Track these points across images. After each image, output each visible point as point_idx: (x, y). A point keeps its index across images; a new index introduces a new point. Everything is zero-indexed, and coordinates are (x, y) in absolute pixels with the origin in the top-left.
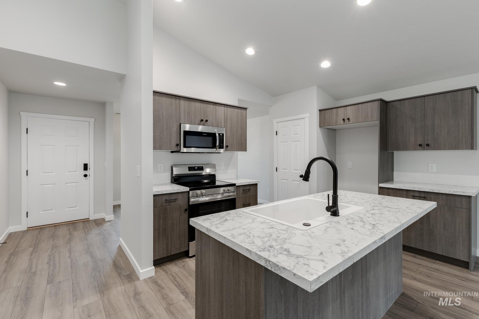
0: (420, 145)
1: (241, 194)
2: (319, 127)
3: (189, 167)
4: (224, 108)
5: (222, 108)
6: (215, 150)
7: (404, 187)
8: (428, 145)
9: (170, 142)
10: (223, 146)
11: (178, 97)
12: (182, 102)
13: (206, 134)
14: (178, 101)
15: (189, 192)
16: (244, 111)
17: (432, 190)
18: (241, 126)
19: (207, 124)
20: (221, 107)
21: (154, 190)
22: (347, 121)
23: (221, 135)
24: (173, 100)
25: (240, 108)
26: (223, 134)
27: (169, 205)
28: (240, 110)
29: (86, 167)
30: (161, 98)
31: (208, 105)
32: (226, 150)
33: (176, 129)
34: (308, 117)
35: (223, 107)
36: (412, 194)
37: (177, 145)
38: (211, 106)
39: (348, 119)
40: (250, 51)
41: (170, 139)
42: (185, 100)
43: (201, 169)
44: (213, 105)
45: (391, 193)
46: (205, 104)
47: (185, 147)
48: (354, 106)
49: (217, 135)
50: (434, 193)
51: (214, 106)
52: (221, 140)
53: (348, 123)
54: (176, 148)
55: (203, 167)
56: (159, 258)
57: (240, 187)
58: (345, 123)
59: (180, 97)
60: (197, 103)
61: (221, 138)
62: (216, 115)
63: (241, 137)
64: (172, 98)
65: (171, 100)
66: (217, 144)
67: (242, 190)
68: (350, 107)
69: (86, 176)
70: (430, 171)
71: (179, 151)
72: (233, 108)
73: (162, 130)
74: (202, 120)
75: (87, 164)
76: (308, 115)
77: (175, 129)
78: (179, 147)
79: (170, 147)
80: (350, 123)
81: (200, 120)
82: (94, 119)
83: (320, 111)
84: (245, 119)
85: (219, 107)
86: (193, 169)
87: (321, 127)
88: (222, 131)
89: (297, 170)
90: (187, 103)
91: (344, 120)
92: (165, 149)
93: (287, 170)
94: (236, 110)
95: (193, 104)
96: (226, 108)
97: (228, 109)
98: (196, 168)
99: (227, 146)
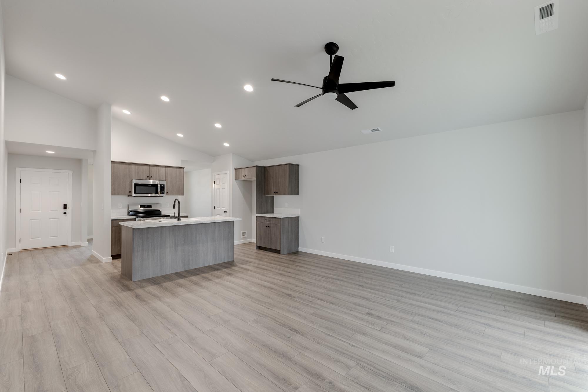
0: (275, 192)
3: (141, 206)
4: (165, 168)
5: (164, 168)
6: (157, 194)
9: (124, 190)
10: (164, 192)
11: (130, 164)
12: (134, 166)
13: (152, 185)
14: (130, 166)
15: (135, 219)
16: (182, 170)
19: (152, 179)
21: (111, 217)
23: (162, 185)
24: (127, 166)
26: (164, 185)
29: (65, 207)
30: (119, 165)
31: (153, 167)
32: (167, 195)
37: (130, 192)
38: (155, 168)
41: (125, 188)
42: (136, 165)
43: (150, 206)
44: (157, 167)
47: (135, 193)
48: (248, 168)
49: (159, 185)
53: (246, 178)
54: (129, 194)
55: (151, 206)
56: (115, 254)
58: (244, 178)
59: (132, 163)
60: (144, 166)
62: (159, 173)
64: (126, 164)
65: (125, 166)
66: (159, 191)
68: (246, 169)
69: (65, 213)
71: (131, 196)
74: (148, 177)
75: (66, 205)
76: (228, 172)
77: (128, 183)
78: (131, 193)
79: (125, 193)
81: (147, 177)
82: (72, 171)
83: (235, 169)
84: (183, 174)
85: (161, 168)
86: (144, 207)
87: (235, 179)
88: (163, 183)
89: (224, 208)
90: (137, 167)
91: (244, 176)
92: (123, 194)
93: (219, 208)
94: (175, 169)
95: (141, 167)
96: (167, 168)
97: (169, 168)
98: (146, 206)
99: (167, 192)
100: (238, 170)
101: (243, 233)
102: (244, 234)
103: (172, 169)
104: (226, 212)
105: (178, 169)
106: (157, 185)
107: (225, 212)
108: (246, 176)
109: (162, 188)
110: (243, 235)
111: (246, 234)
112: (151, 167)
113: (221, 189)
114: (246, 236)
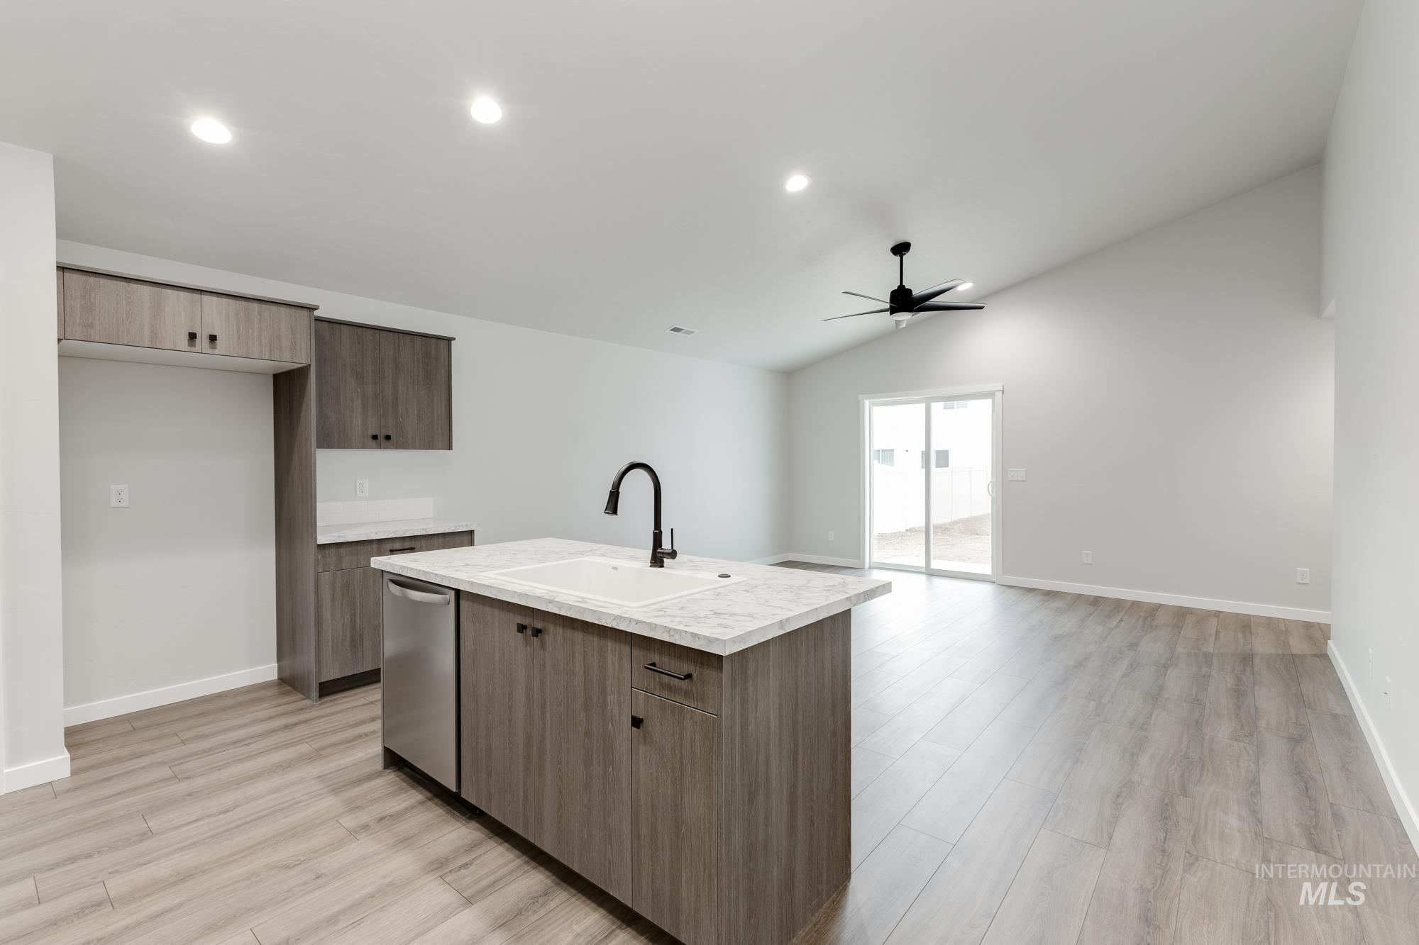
0: (375, 437)
7: (376, 533)
8: (388, 438)
17: (425, 530)
22: (203, 342)
36: (389, 546)
39: (213, 338)
45: (346, 555)
48: (231, 301)
50: (428, 535)
53: (211, 351)
58: (198, 348)
68: (215, 299)
70: (359, 494)
80: (216, 352)
91: (194, 336)
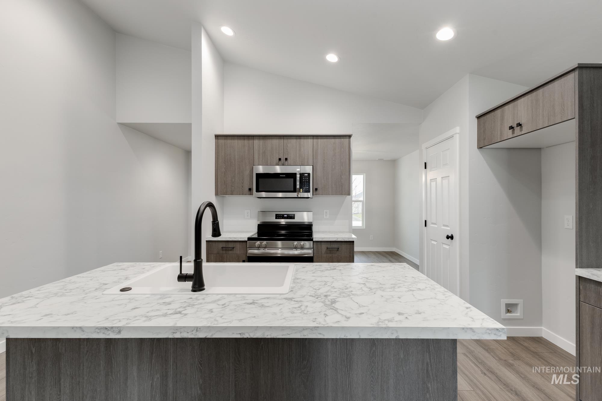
1: (323, 252)
2: (478, 148)
3: (276, 215)
4: (312, 140)
5: (310, 141)
6: (295, 194)
9: (242, 186)
10: (309, 188)
11: (251, 137)
12: (256, 142)
13: (285, 176)
14: (251, 141)
15: (247, 242)
16: (346, 140)
18: (340, 161)
19: (288, 163)
20: (307, 140)
22: (517, 129)
23: (307, 175)
24: (246, 142)
25: (339, 137)
26: (309, 174)
27: (226, 253)
28: (339, 140)
31: (289, 140)
32: (315, 195)
33: (249, 172)
34: (459, 133)
35: (310, 139)
37: (249, 189)
38: (294, 141)
40: (332, 58)
41: (243, 183)
42: (259, 139)
43: (292, 216)
44: (296, 139)
46: (285, 140)
47: (257, 191)
48: (530, 95)
49: (298, 176)
51: (298, 140)
52: (306, 181)
54: (249, 193)
55: (294, 215)
57: (323, 243)
58: (514, 134)
59: (253, 136)
60: (274, 140)
61: (306, 179)
62: (300, 150)
63: (341, 176)
64: (244, 139)
65: (243, 141)
66: (298, 187)
67: (326, 248)
68: (523, 99)
72: (327, 139)
73: (233, 174)
74: (280, 159)
76: (457, 129)
77: (247, 172)
78: (251, 191)
79: (243, 192)
80: (523, 133)
81: (277, 159)
83: (479, 117)
84: (347, 150)
85: (305, 140)
86: (281, 217)
87: (480, 148)
88: (308, 169)
89: (447, 226)
90: (261, 142)
91: (511, 128)
92: (241, 193)
93: (436, 226)
94: (332, 141)
95: (269, 142)
96: (315, 140)
97: (319, 140)
98: (285, 216)
99: (316, 189)
100: (488, 116)
101: (508, 305)
102: (510, 308)
103: (325, 140)
104: (452, 237)
105: (338, 140)
106: (296, 174)
107: (448, 237)
108: (519, 125)
109: (305, 179)
110: (508, 311)
111: (520, 308)
112: (286, 141)
113: (440, 178)
114: (517, 314)
